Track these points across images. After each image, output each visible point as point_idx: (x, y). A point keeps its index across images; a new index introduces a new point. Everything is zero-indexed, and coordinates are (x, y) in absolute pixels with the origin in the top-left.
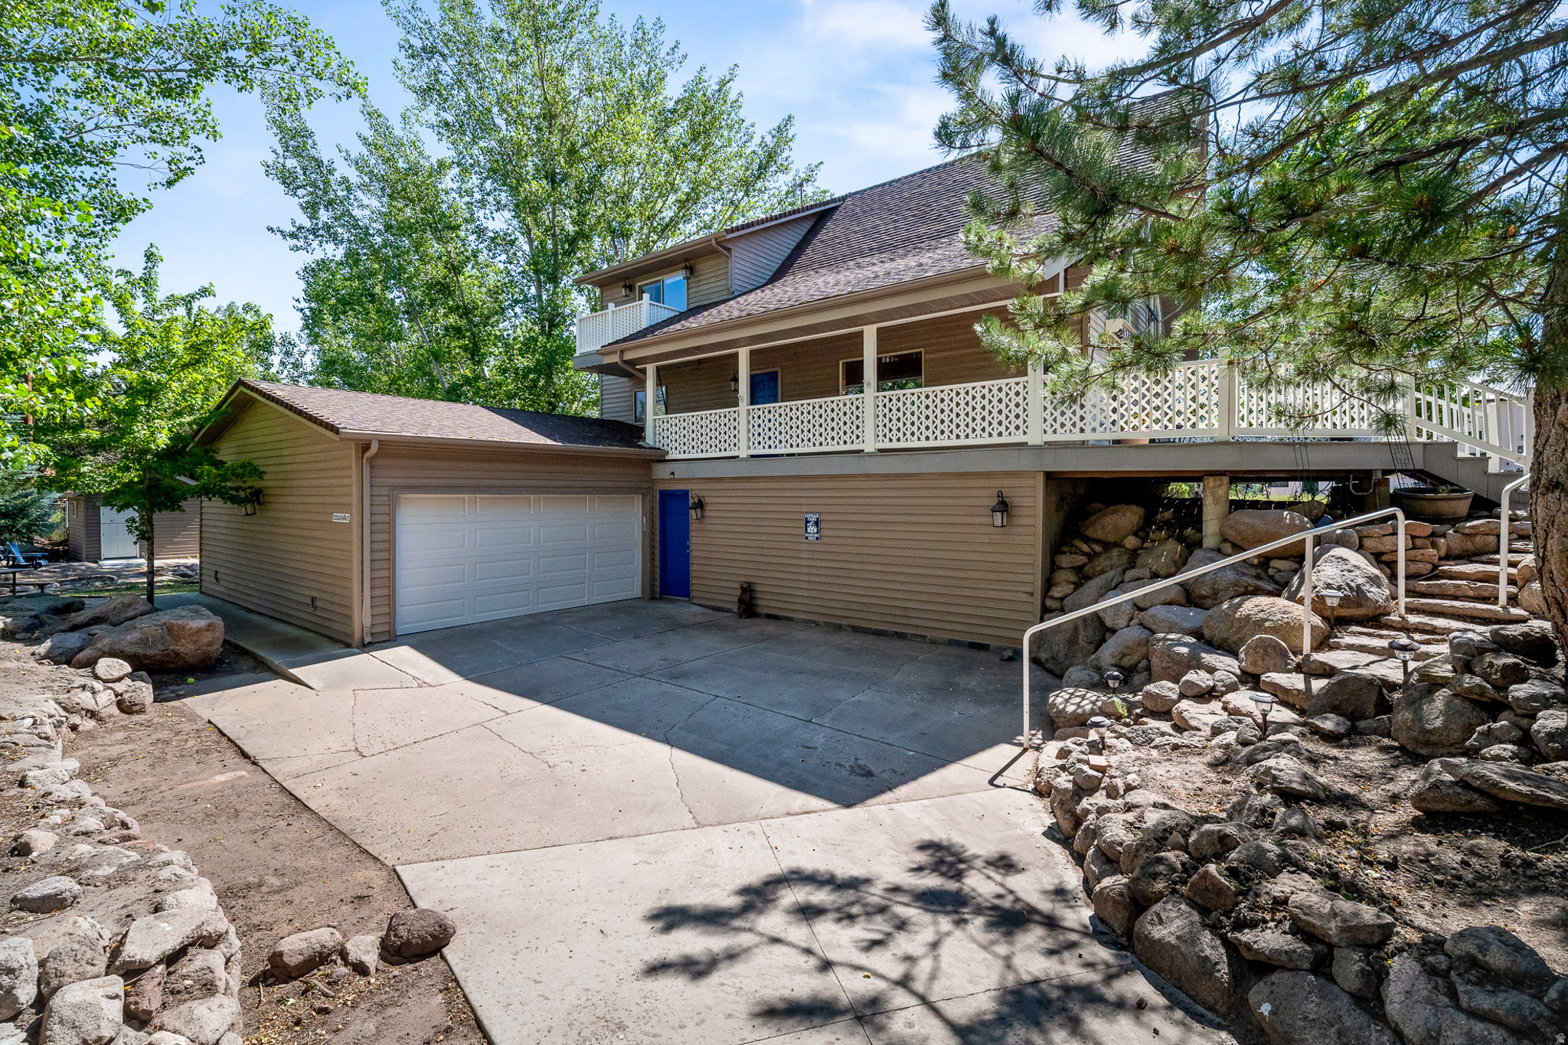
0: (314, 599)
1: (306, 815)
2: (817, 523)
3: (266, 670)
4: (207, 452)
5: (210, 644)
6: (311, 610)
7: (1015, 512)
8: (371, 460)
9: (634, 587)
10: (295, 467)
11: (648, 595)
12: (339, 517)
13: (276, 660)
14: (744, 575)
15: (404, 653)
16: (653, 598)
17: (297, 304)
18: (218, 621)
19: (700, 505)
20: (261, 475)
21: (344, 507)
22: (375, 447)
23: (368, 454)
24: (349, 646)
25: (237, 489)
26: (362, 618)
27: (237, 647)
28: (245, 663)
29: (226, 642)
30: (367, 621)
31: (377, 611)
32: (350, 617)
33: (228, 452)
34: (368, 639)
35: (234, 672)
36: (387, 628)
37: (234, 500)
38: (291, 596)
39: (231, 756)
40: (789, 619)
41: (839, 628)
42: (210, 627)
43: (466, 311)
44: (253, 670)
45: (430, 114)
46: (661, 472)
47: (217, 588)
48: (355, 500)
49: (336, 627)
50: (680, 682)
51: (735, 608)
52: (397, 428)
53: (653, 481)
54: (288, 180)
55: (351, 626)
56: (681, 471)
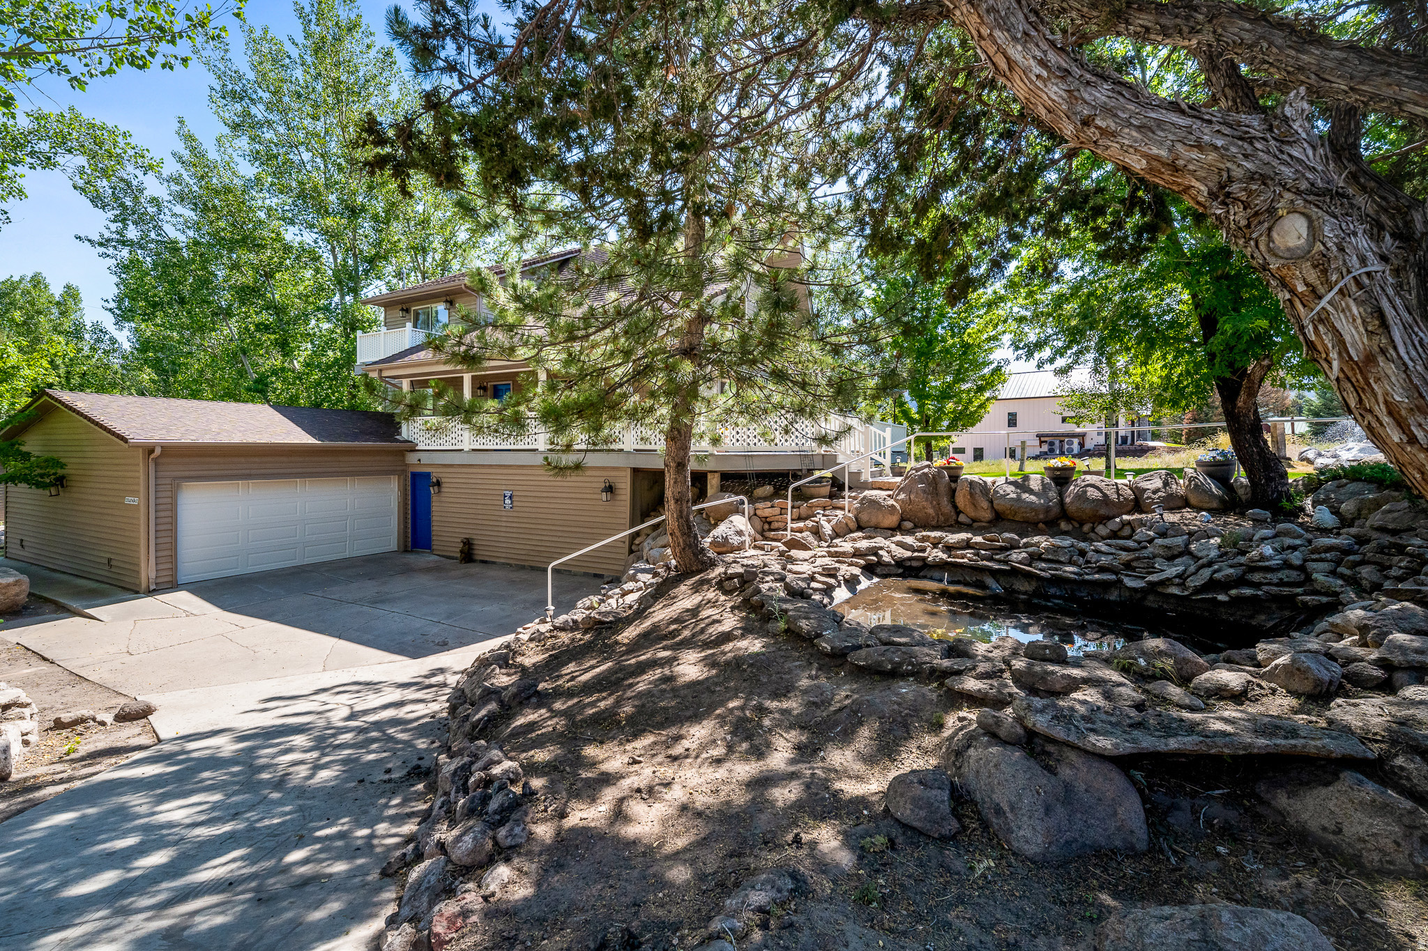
0: (109, 560)
1: (85, 684)
2: (511, 497)
3: (64, 611)
4: (13, 445)
5: (17, 595)
6: (107, 568)
7: (618, 492)
8: (155, 460)
9: (392, 543)
10: (95, 461)
11: (402, 549)
12: (129, 500)
13: (74, 605)
14: (466, 533)
15: (183, 596)
16: (406, 551)
17: (106, 304)
18: (25, 578)
19: (438, 484)
20: (63, 466)
21: (134, 493)
22: (158, 451)
23: (152, 456)
24: (137, 592)
25: (42, 476)
26: (148, 572)
27: (41, 597)
28: (47, 608)
29: (30, 594)
30: (153, 575)
31: (161, 567)
32: (138, 572)
33: (32, 444)
34: (152, 587)
35: (37, 614)
36: (169, 579)
37: (38, 485)
38: (92, 558)
39: (34, 660)
40: (494, 563)
41: (523, 568)
42: (16, 583)
43: (279, 310)
44: (55, 612)
45: (243, 142)
46: (412, 458)
47: (21, 553)
48: (142, 489)
49: (127, 579)
50: (378, 605)
51: (458, 555)
52: (178, 436)
53: (406, 465)
54: (97, 201)
55: (139, 578)
56: (425, 458)
